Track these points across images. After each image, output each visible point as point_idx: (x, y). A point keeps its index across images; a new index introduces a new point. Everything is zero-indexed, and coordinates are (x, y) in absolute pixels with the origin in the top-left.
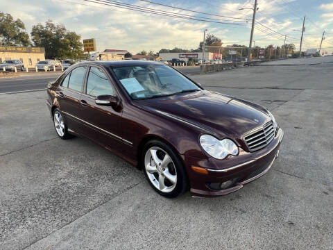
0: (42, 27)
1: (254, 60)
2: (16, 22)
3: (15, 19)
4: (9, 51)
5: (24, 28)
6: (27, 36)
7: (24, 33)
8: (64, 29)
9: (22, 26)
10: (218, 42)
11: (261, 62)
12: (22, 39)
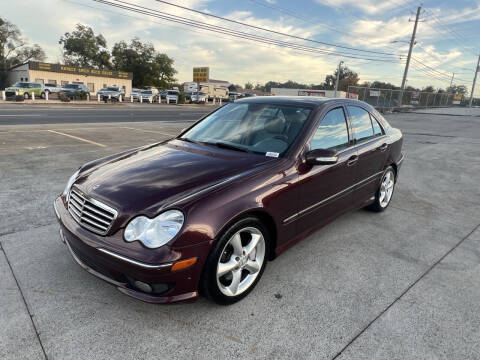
0: (125, 45)
1: (404, 106)
2: (97, 38)
3: (96, 35)
4: (93, 75)
5: (105, 46)
6: (109, 57)
7: (105, 53)
8: (153, 49)
9: (103, 43)
10: (353, 77)
11: (414, 109)
12: (102, 60)
